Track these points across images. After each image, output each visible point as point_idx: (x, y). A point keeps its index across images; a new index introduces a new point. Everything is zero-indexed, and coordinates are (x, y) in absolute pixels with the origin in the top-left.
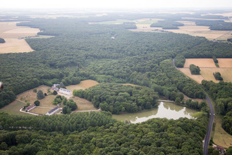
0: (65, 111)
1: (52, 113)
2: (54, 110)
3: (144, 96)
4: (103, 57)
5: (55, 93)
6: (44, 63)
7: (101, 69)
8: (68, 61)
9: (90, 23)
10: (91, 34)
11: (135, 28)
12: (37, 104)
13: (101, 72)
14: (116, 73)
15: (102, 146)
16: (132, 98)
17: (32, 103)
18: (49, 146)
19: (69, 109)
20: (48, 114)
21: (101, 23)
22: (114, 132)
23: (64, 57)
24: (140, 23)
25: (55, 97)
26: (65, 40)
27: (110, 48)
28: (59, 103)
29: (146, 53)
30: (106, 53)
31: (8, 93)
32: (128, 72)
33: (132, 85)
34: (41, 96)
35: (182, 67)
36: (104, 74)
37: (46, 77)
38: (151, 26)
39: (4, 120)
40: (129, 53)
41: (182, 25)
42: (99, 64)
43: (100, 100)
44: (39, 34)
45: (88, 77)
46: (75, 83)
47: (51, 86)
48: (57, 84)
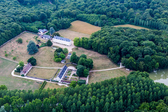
0: (81, 74)
2: (63, 71)
5: (49, 44)
7: (86, 6)
12: (33, 62)
14: (108, 10)
28: (63, 59)
32: (122, 9)
36: (93, 12)
46: (66, 26)
47: (36, 32)
48: (45, 30)
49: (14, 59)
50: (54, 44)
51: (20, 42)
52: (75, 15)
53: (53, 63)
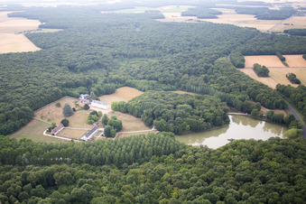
0: (108, 134)
1: (90, 136)
2: (92, 131)
3: (212, 108)
4: (135, 56)
5: (87, 107)
6: (60, 65)
7: (139, 72)
8: (92, 62)
9: (103, 12)
10: (109, 26)
11: (163, 17)
12: (65, 123)
13: (140, 76)
14: (160, 76)
15: (183, 186)
16: (197, 111)
17: (58, 122)
18: (105, 189)
19: (113, 130)
20: (84, 138)
21: (117, 12)
22: (190, 163)
23: (84, 57)
24: (166, 11)
25: (88, 113)
26: (79, 34)
27: (141, 44)
28: (95, 121)
29: (189, 50)
30: (138, 50)
31: (24, 110)
32: (176, 75)
33: (191, 94)
34: (69, 112)
35: (243, 67)
36: (144, 78)
37: (68, 86)
38: (182, 15)
39: (30, 150)
40: (168, 50)
41: (221, 13)
42: (133, 66)
43: (154, 116)
44: (40, 27)
45: (124, 84)
46: (109, 92)
47: (78, 97)
48: (86, 95)
49: (49, 120)
50: (91, 108)
51: (59, 105)
52: (124, 81)
53: (85, 125)
